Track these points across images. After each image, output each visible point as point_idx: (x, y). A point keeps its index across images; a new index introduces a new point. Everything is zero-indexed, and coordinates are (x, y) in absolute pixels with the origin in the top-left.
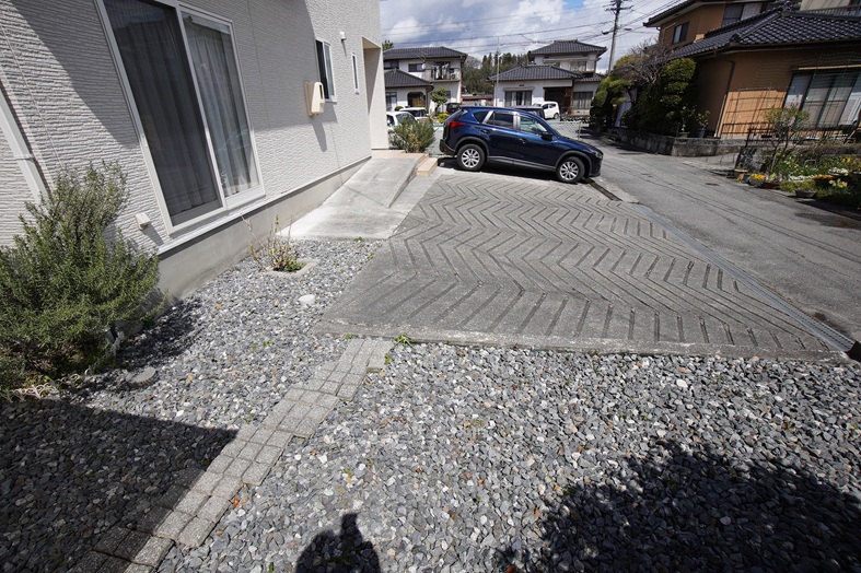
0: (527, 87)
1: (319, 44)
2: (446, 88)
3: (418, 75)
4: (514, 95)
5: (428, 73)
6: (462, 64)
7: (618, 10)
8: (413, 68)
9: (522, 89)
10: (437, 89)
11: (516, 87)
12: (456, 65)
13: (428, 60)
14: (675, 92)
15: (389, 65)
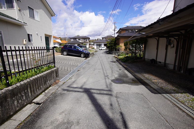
0: (101, 44)
1: (29, 35)
2: (86, 44)
3: (80, 41)
4: (98, 45)
5: (82, 41)
6: (89, 39)
7: (115, 31)
8: (79, 40)
9: (99, 44)
10: (84, 44)
11: (98, 44)
12: (88, 40)
13: (82, 38)
14: (112, 44)
15: (74, 39)
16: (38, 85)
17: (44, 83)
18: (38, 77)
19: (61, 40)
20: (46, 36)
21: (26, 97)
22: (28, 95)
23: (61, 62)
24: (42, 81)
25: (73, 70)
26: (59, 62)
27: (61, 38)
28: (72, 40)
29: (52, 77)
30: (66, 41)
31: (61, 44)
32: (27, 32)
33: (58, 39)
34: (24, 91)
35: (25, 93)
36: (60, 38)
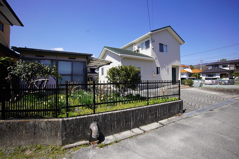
1: (157, 68)
3: (226, 68)
5: (231, 68)
8: (224, 66)
15: (214, 66)
16: (164, 110)
17: (168, 111)
18: (165, 104)
19: (191, 69)
20: (173, 67)
21: (155, 116)
22: (157, 115)
23: (188, 97)
24: (167, 109)
25: (203, 107)
26: (185, 96)
27: (192, 66)
28: (210, 68)
29: (175, 108)
30: (200, 69)
31: (191, 75)
32: (156, 66)
33: (188, 68)
34: (155, 111)
35: (155, 113)
36: (190, 66)
